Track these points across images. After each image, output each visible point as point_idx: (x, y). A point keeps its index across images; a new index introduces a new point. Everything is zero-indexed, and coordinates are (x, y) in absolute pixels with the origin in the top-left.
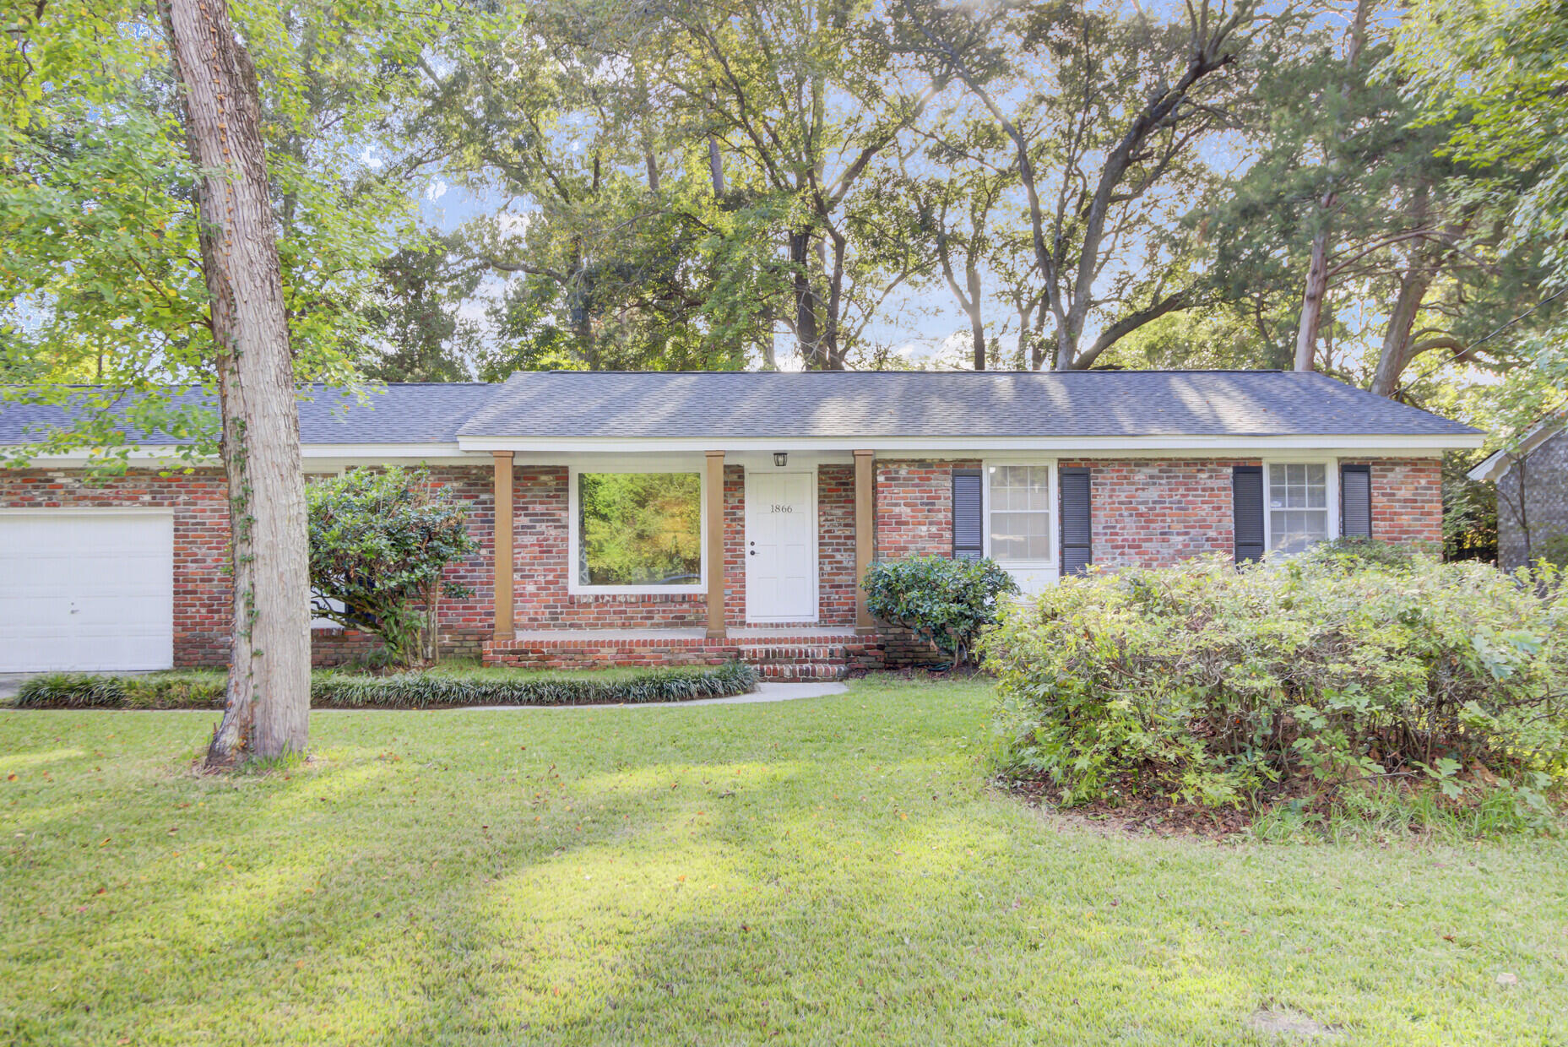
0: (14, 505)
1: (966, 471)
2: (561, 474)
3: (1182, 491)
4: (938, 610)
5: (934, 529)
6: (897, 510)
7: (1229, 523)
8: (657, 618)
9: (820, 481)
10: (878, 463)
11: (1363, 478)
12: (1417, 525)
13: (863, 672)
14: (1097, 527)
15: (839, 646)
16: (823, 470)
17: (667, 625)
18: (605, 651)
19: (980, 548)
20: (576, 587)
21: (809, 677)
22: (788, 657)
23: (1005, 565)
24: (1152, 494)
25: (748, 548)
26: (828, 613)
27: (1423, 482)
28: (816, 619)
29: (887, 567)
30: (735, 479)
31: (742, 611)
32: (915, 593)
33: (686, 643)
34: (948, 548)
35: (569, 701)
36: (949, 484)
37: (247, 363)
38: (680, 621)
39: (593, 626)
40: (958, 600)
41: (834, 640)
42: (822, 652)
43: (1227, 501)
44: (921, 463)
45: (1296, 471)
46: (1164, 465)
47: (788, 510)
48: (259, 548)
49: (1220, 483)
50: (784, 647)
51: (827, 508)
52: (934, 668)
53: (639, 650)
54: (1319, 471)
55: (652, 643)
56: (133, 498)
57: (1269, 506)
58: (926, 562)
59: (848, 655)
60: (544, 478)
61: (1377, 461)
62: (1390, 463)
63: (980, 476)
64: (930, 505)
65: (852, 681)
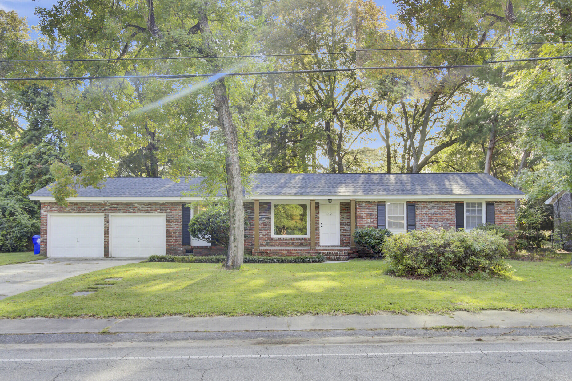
0: (124, 212)
1: (381, 204)
2: (269, 204)
3: (441, 210)
4: (373, 242)
5: (372, 220)
6: (362, 215)
7: (454, 219)
8: (295, 244)
9: (340, 207)
10: (357, 202)
11: (492, 207)
12: (508, 220)
13: (353, 258)
14: (417, 220)
15: (346, 252)
16: (341, 204)
17: (298, 246)
18: (284, 252)
19: (385, 226)
20: (273, 236)
21: (339, 259)
22: (333, 254)
23: (390, 230)
24: (433, 211)
25: (320, 225)
26: (342, 243)
27: (510, 208)
28: (339, 245)
29: (359, 230)
30: (317, 205)
31: (319, 242)
32: (367, 237)
33: (305, 250)
34: (376, 225)
35: (281, 263)
36: (376, 208)
37: (235, 189)
38: (302, 245)
39: (278, 246)
40: (378, 239)
41: (345, 250)
42: (342, 253)
43: (454, 213)
44: (369, 202)
45: (473, 204)
46: (436, 203)
47: (331, 214)
48: (236, 225)
49: (452, 208)
50: (332, 251)
51: (342, 214)
52: (372, 257)
53: (293, 252)
54: (480, 204)
55: (296, 250)
56: (155, 211)
57: (466, 214)
58: (370, 229)
59: (349, 254)
60: (265, 206)
61: (497, 202)
62: (500, 203)
63: (385, 206)
64: (371, 214)
65: (350, 260)
